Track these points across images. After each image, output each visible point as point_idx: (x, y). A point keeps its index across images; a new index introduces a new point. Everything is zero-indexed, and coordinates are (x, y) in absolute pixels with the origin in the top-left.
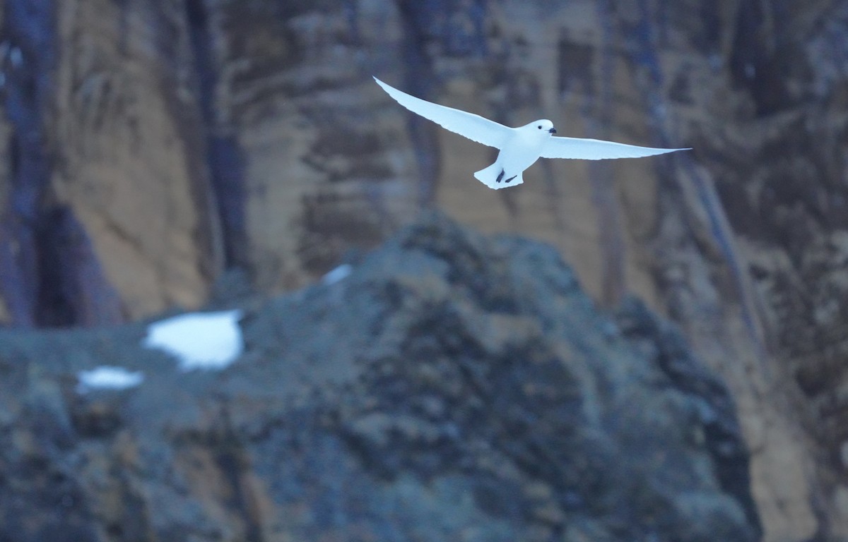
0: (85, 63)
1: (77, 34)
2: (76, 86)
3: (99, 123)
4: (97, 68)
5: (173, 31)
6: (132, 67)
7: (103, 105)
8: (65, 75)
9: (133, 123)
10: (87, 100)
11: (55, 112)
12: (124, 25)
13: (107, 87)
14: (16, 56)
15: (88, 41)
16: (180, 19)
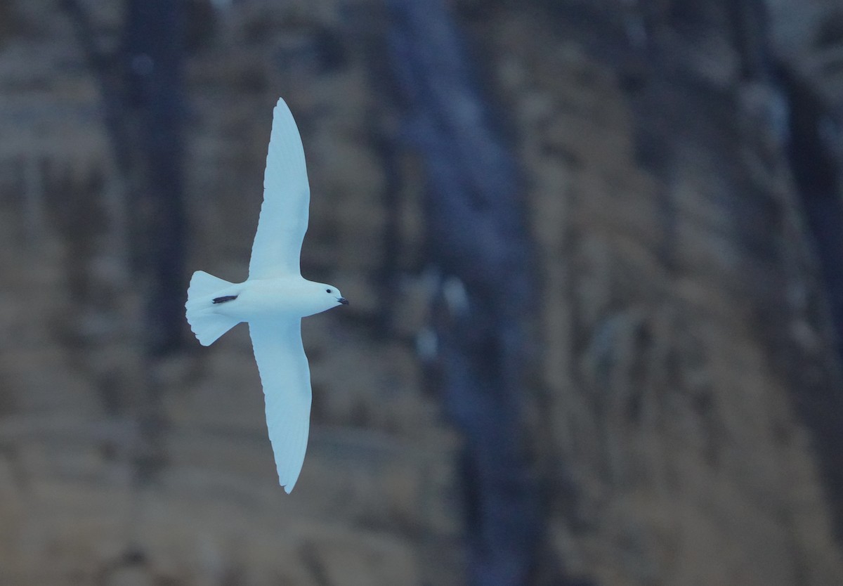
0: (594, 292)
1: (572, 237)
2: (580, 339)
3: (634, 409)
4: (617, 303)
5: (770, 208)
6: (690, 290)
7: (638, 371)
8: (557, 319)
9: (704, 402)
10: (606, 365)
11: (544, 397)
12: (666, 207)
13: (643, 336)
14: (456, 294)
15: (595, 248)
16: (781, 185)
